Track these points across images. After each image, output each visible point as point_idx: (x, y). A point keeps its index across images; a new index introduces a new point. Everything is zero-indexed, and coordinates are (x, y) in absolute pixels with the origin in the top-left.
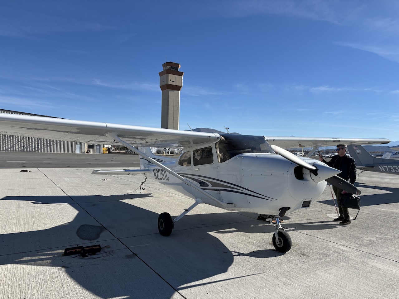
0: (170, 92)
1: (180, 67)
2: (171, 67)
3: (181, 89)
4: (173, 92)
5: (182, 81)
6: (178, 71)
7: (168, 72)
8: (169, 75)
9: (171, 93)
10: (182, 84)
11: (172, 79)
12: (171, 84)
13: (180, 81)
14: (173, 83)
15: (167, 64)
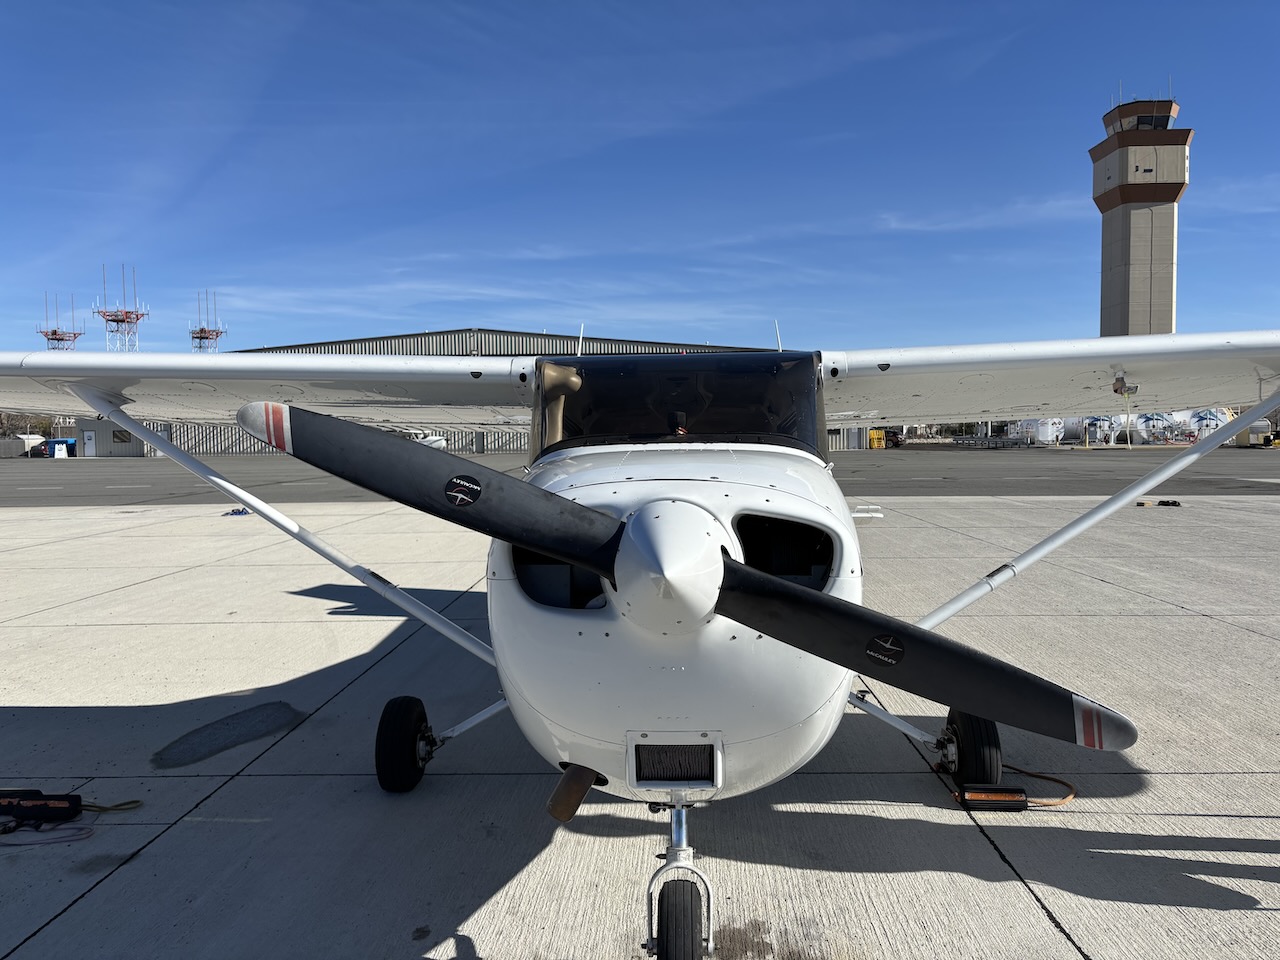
0: (1133, 213)
1: (1175, 111)
2: (1140, 121)
3: (1184, 194)
4: (1146, 210)
5: (1187, 162)
6: (1169, 127)
7: (1124, 140)
8: (1132, 149)
9: (1140, 217)
10: (1187, 175)
11: (1144, 163)
12: (1137, 182)
13: (1181, 163)
14: (1150, 179)
15: (1123, 110)
